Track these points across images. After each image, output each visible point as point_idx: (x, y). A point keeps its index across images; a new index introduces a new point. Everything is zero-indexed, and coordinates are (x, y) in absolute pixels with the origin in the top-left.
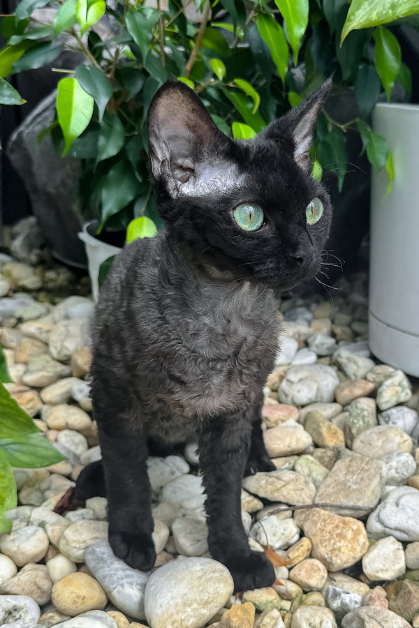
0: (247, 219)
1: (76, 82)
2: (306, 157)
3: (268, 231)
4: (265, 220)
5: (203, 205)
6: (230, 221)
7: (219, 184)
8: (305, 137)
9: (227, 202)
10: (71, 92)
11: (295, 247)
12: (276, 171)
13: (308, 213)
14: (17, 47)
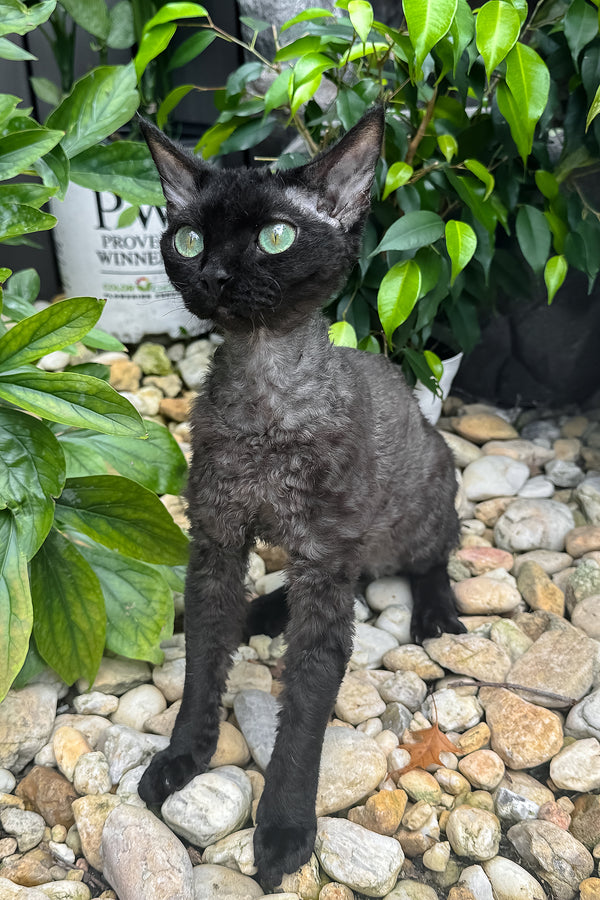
14: (226, 125)
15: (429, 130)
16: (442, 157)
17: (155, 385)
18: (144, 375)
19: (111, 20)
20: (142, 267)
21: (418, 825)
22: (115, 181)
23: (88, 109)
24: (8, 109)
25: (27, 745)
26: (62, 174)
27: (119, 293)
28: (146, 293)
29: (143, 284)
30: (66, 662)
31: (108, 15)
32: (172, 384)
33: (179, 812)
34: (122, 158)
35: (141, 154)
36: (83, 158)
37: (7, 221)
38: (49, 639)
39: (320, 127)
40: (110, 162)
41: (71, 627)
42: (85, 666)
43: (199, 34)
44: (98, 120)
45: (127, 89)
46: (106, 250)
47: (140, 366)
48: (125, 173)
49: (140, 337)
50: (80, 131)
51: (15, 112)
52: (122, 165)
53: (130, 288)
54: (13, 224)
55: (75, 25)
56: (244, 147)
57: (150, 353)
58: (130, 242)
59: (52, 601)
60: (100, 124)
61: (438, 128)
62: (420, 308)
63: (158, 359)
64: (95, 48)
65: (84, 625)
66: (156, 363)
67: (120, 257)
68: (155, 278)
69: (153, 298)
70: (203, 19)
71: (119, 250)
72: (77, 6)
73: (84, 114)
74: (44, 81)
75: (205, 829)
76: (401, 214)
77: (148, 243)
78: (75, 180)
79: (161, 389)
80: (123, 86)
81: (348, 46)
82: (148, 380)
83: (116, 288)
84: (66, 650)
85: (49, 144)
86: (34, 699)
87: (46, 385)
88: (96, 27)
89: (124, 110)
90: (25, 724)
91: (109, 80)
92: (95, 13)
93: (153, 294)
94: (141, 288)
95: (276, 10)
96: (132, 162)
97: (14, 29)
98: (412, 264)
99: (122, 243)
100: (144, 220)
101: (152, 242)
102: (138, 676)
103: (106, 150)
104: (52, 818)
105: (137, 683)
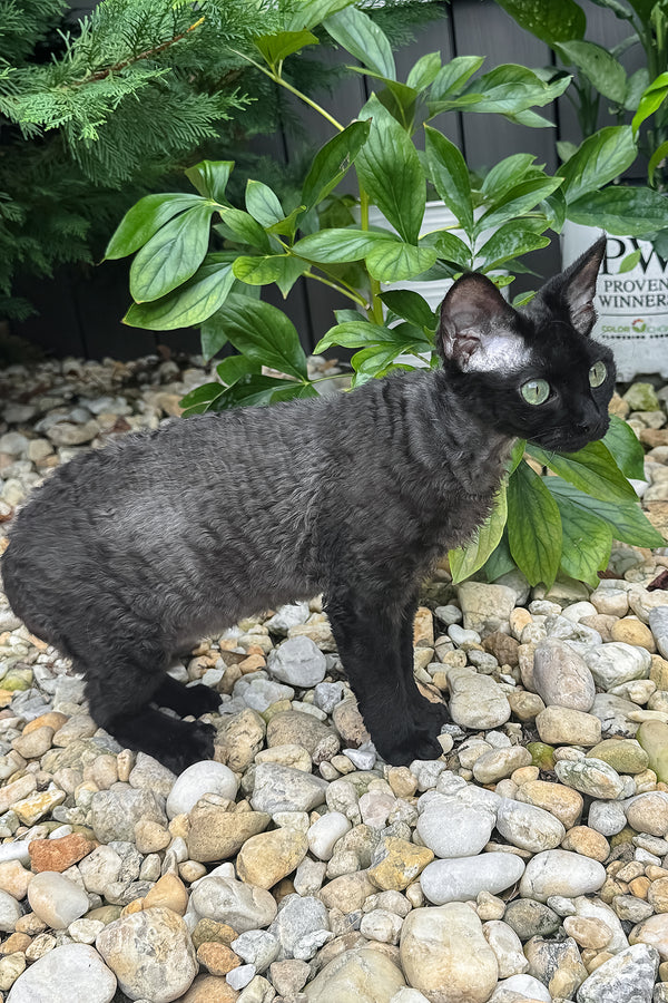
0: (535, 393)
4: (552, 392)
5: (493, 384)
6: (519, 398)
7: (507, 357)
9: (515, 378)
11: (581, 417)
13: (592, 377)
17: (640, 418)
18: (632, 411)
19: (630, 86)
20: (639, 309)
22: (604, 219)
23: (593, 163)
24: (526, 165)
25: (492, 618)
26: (561, 213)
27: (615, 334)
28: (640, 334)
29: (639, 325)
30: (531, 567)
31: (627, 82)
32: (656, 418)
33: (594, 661)
34: (613, 201)
35: (627, 197)
36: (581, 203)
37: (515, 245)
38: (519, 547)
40: (603, 205)
41: (537, 541)
42: (546, 574)
44: (600, 172)
45: (629, 145)
46: (606, 293)
47: (629, 403)
48: (613, 213)
49: (632, 376)
50: (584, 181)
51: (531, 167)
52: (612, 206)
53: (626, 329)
54: (519, 247)
55: (599, 94)
57: (639, 391)
58: (629, 286)
59: (523, 518)
60: (601, 175)
63: (646, 395)
64: (612, 112)
65: (546, 541)
66: (643, 399)
67: (619, 299)
68: (651, 320)
69: (647, 339)
71: (619, 293)
72: (599, 76)
73: (589, 168)
74: (568, 144)
75: (611, 673)
77: (646, 287)
78: (572, 219)
79: (645, 422)
80: (625, 142)
82: (634, 414)
83: (613, 329)
84: (531, 557)
85: (552, 188)
86: (500, 591)
88: (616, 92)
89: (623, 162)
90: (492, 605)
91: (614, 138)
92: (615, 81)
93: (647, 335)
94: (636, 329)
96: (620, 203)
97: (535, 103)
99: (622, 287)
100: (645, 266)
101: (650, 285)
102: (579, 597)
103: (600, 195)
104: (504, 660)
105: (578, 601)
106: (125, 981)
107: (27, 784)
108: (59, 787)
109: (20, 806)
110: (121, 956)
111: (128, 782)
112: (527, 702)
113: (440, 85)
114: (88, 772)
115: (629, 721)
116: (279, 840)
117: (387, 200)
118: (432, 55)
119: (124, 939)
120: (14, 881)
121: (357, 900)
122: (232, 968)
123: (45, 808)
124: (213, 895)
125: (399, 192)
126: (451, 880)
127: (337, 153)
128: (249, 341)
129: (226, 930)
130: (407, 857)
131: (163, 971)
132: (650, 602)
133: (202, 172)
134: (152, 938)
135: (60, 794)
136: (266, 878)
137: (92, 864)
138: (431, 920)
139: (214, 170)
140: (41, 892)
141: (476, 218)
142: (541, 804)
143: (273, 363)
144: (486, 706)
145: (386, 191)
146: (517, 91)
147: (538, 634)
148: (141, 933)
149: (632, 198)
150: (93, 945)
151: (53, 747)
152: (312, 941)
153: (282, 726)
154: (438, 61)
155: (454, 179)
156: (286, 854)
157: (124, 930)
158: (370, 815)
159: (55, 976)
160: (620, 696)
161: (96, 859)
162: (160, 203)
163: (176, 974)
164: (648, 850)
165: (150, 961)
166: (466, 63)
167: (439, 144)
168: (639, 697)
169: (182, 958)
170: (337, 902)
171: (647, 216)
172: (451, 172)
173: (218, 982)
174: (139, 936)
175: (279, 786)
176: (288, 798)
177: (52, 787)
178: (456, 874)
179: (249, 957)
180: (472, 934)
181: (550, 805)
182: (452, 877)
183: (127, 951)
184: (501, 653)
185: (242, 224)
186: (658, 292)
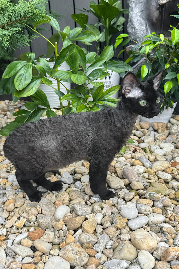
0: (143, 103)
1: (145, 66)
2: (158, 86)
3: (148, 106)
4: (147, 103)
5: (133, 100)
6: (139, 104)
7: (137, 94)
8: (158, 81)
9: (139, 99)
10: (144, 68)
11: (154, 110)
12: (150, 92)
13: (157, 101)
14: (132, 57)
15: (172, 58)
16: (175, 63)
21: (174, 172)
24: (95, 55)
34: (113, 64)
35: (117, 63)
39: (149, 58)
40: (111, 65)
43: (127, 40)
48: (114, 67)
52: (113, 65)
54: (101, 75)
56: (135, 61)
61: (173, 57)
62: (172, 90)
70: (127, 37)
75: (139, 172)
76: (167, 73)
80: (110, 50)
81: (156, 42)
85: (104, 61)
87: (110, 101)
89: (111, 55)
91: (108, 49)
95: (137, 33)
98: (171, 82)
101: (107, 83)
102: (120, 156)
103: (109, 62)
104: (112, 172)
105: (120, 157)
106: (72, 263)
107: (15, 218)
108: (24, 218)
109: (16, 224)
110: (69, 257)
111: (42, 213)
112: (126, 181)
113: (72, 34)
114: (30, 213)
115: (147, 182)
116: (91, 222)
117: (71, 63)
118: (68, 27)
119: (68, 252)
120: (28, 244)
121: (115, 232)
122: (96, 254)
123: (23, 224)
124: (85, 238)
125: (73, 61)
126: (136, 224)
127: (66, 52)
128: (36, 99)
129: (91, 245)
130: (123, 220)
131: (82, 258)
132: (138, 155)
133: (28, 55)
134: (76, 251)
135: (25, 220)
136: (92, 231)
137: (46, 236)
138: (139, 234)
139: (31, 55)
140: (41, 245)
141: (87, 69)
142: (145, 204)
143: (43, 105)
144: (119, 183)
145: (70, 61)
146: (89, 37)
147: (119, 165)
148: (72, 250)
149: (118, 63)
150: (58, 255)
151: (15, 208)
152: (110, 244)
153: (74, 194)
154: (69, 28)
155: (82, 58)
156: (93, 224)
157: (67, 250)
158: (107, 212)
159: (54, 265)
160: (142, 177)
161: (47, 234)
162: (18, 63)
163: (85, 258)
164: (169, 210)
165: (77, 257)
166: (78, 29)
167: (78, 49)
168: (147, 177)
169: (85, 254)
170: (110, 234)
171: (122, 68)
172: (81, 56)
173: (93, 258)
174: (72, 251)
175: (83, 209)
176: (86, 211)
177: (22, 218)
178: (137, 222)
179: (99, 250)
180: (149, 235)
181: (147, 204)
182: (136, 223)
183: (71, 255)
184: (111, 170)
185: (40, 69)
186: (109, 84)
